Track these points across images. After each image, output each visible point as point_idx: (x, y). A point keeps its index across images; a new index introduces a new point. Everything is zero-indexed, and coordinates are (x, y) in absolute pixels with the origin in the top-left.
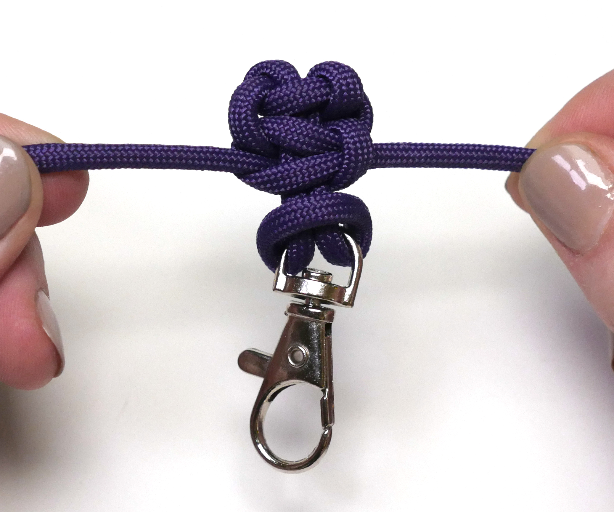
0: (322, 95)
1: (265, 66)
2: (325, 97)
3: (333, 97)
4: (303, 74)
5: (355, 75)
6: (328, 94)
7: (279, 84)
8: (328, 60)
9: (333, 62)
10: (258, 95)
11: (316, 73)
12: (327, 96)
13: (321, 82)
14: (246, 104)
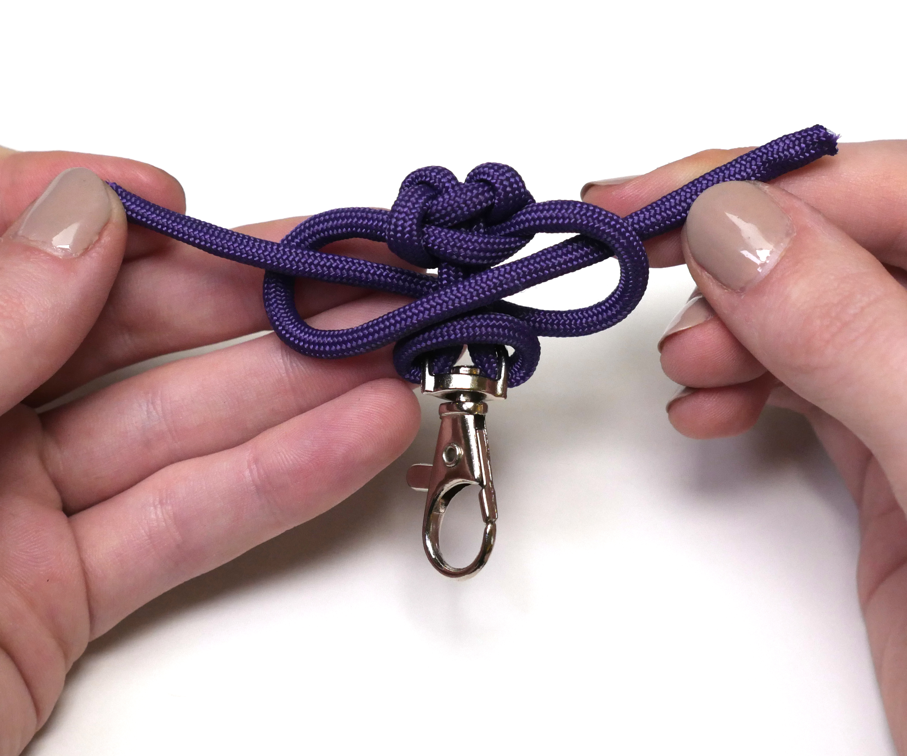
0: (486, 200)
1: (424, 174)
2: (490, 202)
3: (498, 200)
4: (462, 178)
5: (515, 174)
6: (492, 198)
7: (440, 193)
8: (484, 162)
9: (490, 163)
10: (423, 207)
11: (475, 177)
12: (491, 200)
13: (483, 187)
14: (411, 217)
